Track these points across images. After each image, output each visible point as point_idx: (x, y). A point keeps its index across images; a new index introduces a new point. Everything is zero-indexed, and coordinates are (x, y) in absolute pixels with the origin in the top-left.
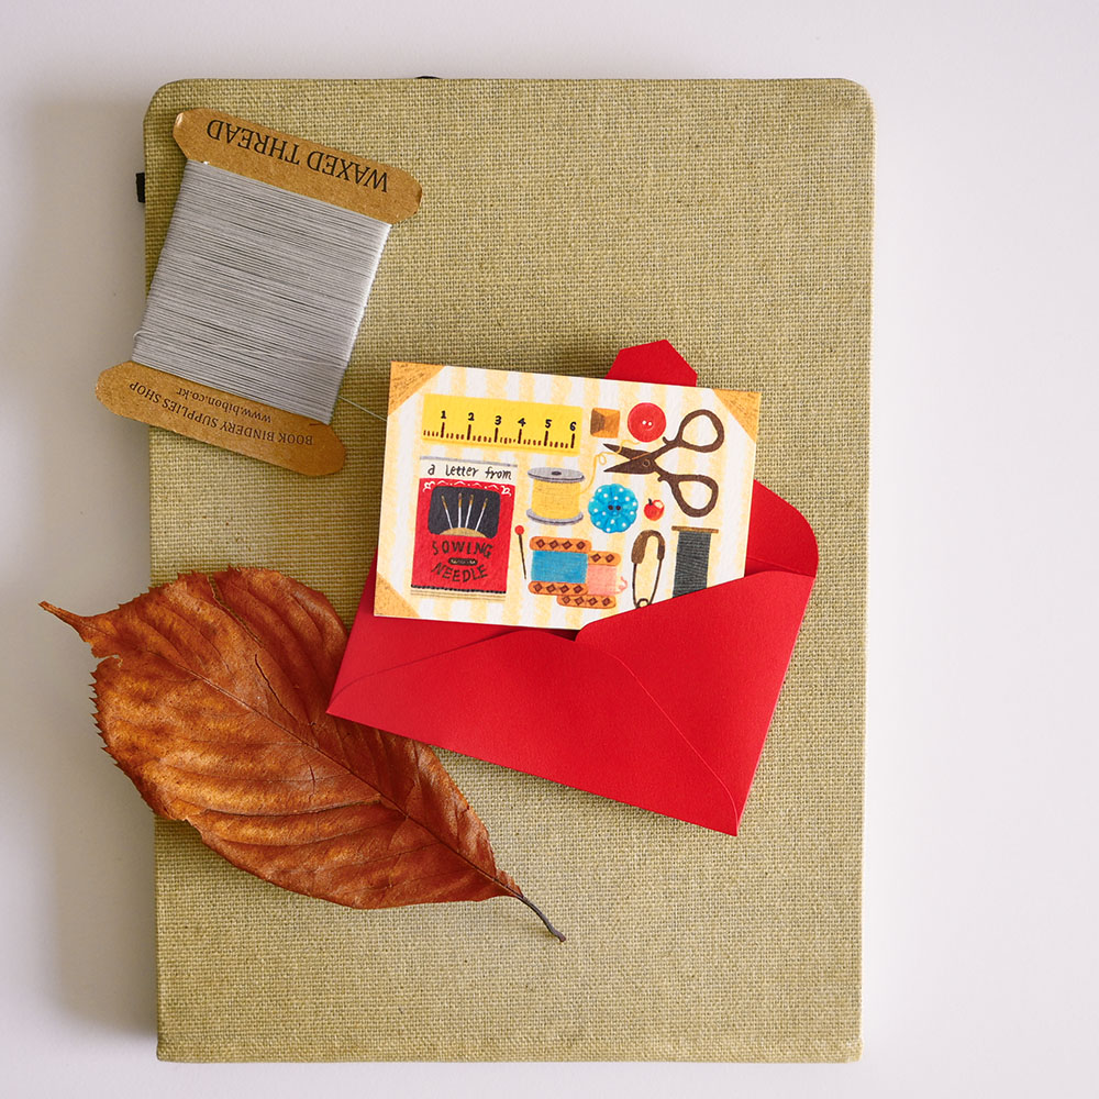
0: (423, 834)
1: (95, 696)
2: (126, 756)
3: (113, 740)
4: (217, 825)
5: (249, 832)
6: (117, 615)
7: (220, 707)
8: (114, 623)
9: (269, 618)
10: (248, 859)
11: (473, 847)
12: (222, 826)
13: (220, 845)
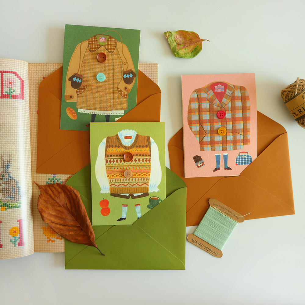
0: (85, 234)
1: (38, 199)
2: (40, 210)
3: (39, 207)
4: (53, 224)
5: (58, 226)
6: (45, 186)
7: (58, 205)
8: (45, 187)
9: (69, 193)
10: (57, 231)
11: (92, 238)
12: (54, 224)
13: (52, 227)
